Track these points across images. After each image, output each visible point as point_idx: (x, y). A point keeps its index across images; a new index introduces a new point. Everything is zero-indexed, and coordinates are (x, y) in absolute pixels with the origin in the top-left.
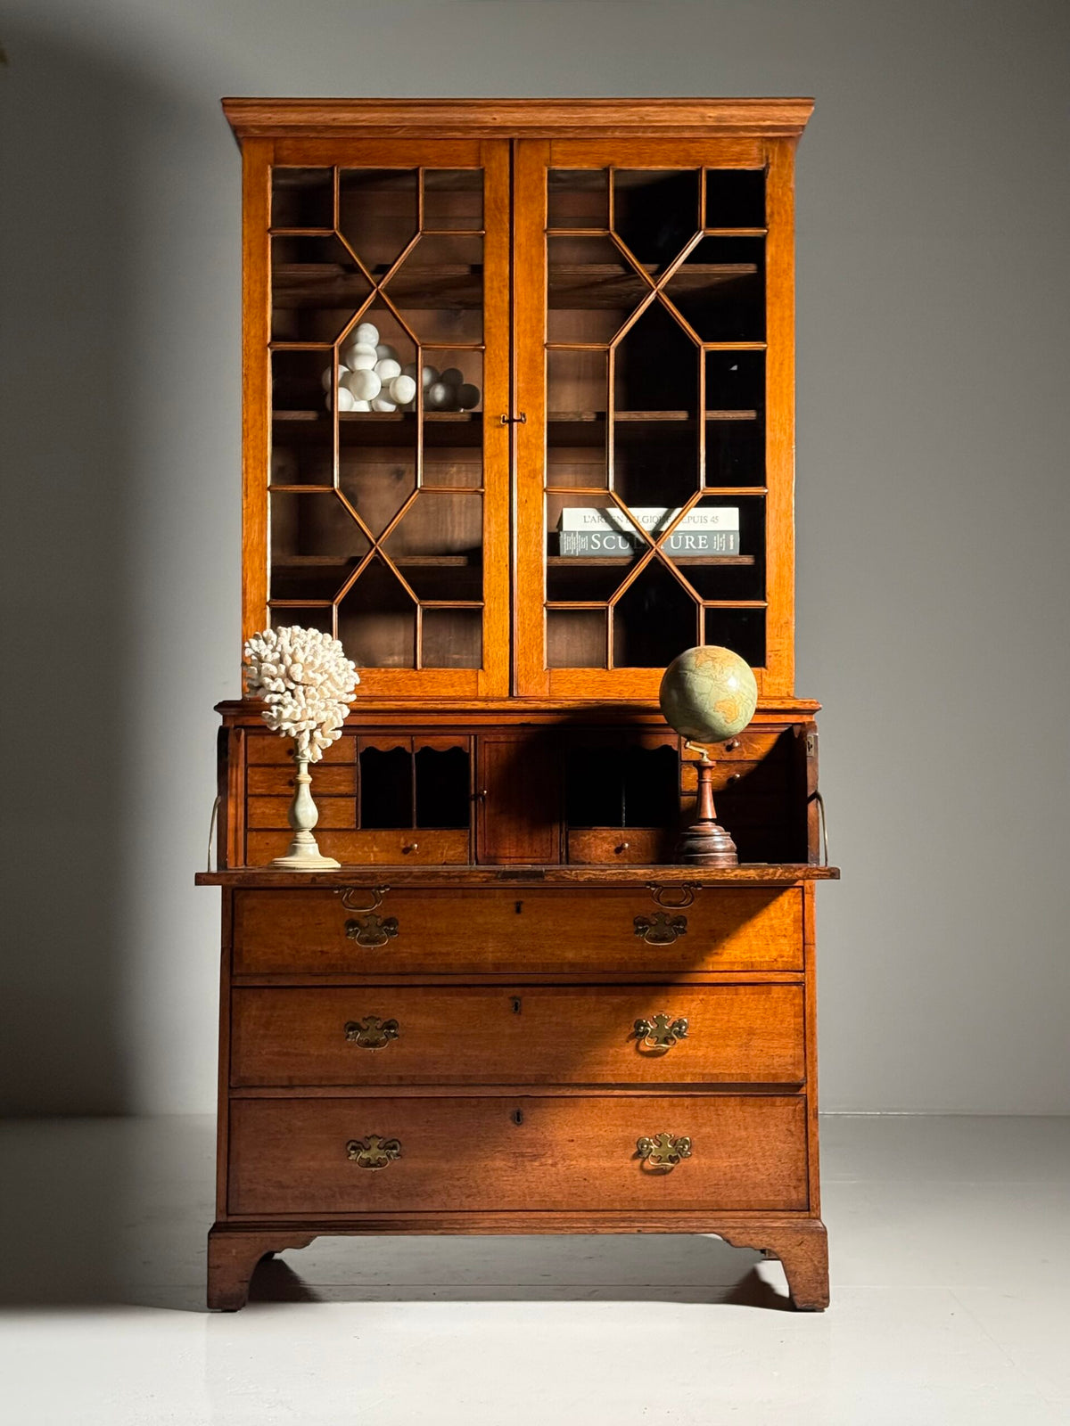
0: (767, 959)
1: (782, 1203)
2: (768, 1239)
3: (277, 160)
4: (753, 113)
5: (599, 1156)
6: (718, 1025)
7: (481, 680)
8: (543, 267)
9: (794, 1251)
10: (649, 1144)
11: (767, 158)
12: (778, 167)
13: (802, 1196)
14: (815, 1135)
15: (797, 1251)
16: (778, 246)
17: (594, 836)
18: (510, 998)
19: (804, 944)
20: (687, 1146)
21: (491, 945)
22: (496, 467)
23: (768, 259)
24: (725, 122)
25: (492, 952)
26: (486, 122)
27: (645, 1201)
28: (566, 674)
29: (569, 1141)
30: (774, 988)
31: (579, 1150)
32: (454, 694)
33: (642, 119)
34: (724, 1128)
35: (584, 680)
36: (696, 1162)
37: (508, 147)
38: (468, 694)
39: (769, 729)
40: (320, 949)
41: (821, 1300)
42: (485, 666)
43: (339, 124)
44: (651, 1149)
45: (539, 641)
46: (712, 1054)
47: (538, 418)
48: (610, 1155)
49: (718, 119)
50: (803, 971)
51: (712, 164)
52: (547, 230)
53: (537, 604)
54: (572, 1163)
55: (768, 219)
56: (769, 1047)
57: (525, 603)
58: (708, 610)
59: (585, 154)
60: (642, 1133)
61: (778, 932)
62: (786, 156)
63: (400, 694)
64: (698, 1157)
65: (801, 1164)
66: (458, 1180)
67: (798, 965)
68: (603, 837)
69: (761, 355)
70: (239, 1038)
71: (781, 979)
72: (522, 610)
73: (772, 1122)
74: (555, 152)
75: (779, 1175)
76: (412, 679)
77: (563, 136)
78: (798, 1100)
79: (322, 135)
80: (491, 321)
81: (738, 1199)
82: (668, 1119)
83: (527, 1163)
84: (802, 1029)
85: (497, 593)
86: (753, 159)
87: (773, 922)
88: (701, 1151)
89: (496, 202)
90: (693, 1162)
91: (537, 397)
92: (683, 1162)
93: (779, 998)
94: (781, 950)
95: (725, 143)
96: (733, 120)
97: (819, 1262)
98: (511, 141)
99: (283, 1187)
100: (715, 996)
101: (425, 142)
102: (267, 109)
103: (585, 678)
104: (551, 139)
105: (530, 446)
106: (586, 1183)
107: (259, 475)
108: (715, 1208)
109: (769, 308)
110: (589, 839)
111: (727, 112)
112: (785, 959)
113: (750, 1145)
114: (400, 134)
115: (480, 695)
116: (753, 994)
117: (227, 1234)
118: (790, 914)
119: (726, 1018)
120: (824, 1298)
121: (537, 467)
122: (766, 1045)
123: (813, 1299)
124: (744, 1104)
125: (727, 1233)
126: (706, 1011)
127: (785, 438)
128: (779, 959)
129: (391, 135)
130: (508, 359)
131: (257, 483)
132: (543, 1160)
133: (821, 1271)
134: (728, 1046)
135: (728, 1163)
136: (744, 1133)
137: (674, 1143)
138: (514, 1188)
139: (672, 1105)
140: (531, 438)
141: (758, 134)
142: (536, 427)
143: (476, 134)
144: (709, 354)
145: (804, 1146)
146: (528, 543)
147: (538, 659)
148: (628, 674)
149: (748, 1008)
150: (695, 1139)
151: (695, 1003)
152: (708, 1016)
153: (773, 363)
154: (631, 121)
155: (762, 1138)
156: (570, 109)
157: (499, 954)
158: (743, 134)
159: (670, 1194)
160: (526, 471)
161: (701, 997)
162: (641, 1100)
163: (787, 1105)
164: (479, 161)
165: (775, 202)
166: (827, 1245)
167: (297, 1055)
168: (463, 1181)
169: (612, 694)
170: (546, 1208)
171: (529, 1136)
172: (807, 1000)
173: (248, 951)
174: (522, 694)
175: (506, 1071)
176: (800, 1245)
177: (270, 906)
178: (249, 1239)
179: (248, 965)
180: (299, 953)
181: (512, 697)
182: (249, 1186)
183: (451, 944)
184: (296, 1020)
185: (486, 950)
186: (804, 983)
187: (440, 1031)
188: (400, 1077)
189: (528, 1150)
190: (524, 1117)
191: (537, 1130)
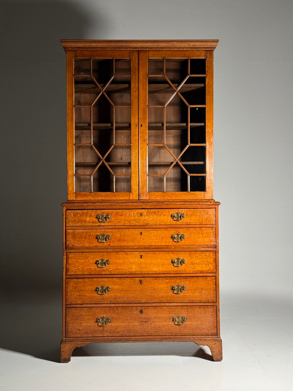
0: (206, 270)
1: (210, 333)
2: (206, 343)
3: (76, 56)
4: (202, 44)
5: (162, 321)
6: (194, 287)
7: (131, 195)
8: (147, 85)
9: (213, 346)
10: (175, 319)
11: (206, 55)
12: (209, 58)
13: (216, 331)
14: (219, 316)
15: (214, 346)
16: (209, 79)
18: (139, 280)
19: (216, 266)
20: (185, 319)
21: (134, 266)
22: (134, 139)
23: (206, 82)
24: (195, 46)
25: (134, 268)
26: (132, 46)
27: (174, 333)
28: (153, 193)
29: (155, 318)
30: (208, 277)
31: (157, 320)
32: (124, 199)
33: (173, 45)
34: (195, 314)
36: (188, 323)
37: (137, 53)
38: (128, 199)
40: (89, 268)
41: (220, 359)
42: (132, 191)
43: (92, 47)
44: (176, 320)
45: (146, 185)
46: (192, 295)
47: (145, 125)
48: (165, 321)
49: (193, 45)
50: (216, 273)
51: (191, 57)
52: (148, 75)
53: (145, 175)
54: (156, 323)
55: (206, 72)
56: (207, 293)
57: (142, 175)
58: (191, 177)
59: (158, 54)
60: (174, 316)
61: (209, 263)
62: (211, 55)
63: (110, 199)
64: (188, 322)
65: (215, 323)
67: (214, 271)
69: (205, 109)
70: (68, 292)
71: (210, 275)
72: (142, 177)
73: (208, 312)
74: (150, 54)
75: (209, 326)
76: (113, 195)
77: (152, 50)
78: (214, 307)
79: (87, 50)
80: (133, 99)
81: (199, 332)
82: (181, 312)
83: (144, 324)
84: (215, 288)
85: (135, 172)
86: (203, 56)
87: (208, 260)
88: (189, 320)
89: (134, 67)
90: (187, 323)
91: (145, 120)
92: (184, 323)
93: (209, 280)
94: (210, 268)
95: (195, 52)
96: (197, 45)
97: (220, 349)
98: (138, 51)
99: (80, 330)
100: (193, 280)
101: (115, 51)
102: (73, 43)
103: (158, 194)
104: (149, 51)
105: (144, 133)
106: (159, 329)
107: (72, 141)
108: (193, 335)
109: (206, 96)
111: (195, 44)
112: (211, 270)
113: (202, 318)
114: (109, 49)
115: (130, 199)
116: (202, 279)
117: (66, 343)
118: (212, 258)
119: (195, 285)
120: (221, 358)
121: (145, 138)
122: (206, 292)
123: (218, 358)
124: (200, 308)
125: (196, 341)
126: (190, 284)
127: (211, 131)
128: (209, 270)
129: (106, 50)
130: (137, 110)
131: (71, 143)
132: (148, 323)
133: (220, 351)
134: (196, 292)
135: (196, 323)
136: (200, 315)
137: (182, 318)
138: (140, 330)
139: (181, 308)
140: (144, 131)
141: (204, 49)
142: (145, 128)
143: (129, 49)
144: (191, 108)
145: (216, 319)
146: (143, 159)
147: (146, 189)
148: (169, 193)
149: (201, 283)
150: (188, 317)
151: (187, 281)
152: (191, 285)
153: (208, 111)
154: (170, 46)
155: (205, 317)
156: (154, 43)
157: (136, 269)
158: (200, 49)
159: (181, 331)
160: (142, 140)
161: (189, 280)
162: (173, 307)
163: (211, 308)
164: (130, 56)
165: (208, 67)
166: (222, 344)
167: (83, 296)
168: (127, 329)
169: (165, 199)
170: (149, 335)
171: (144, 316)
172: (217, 281)
173: (70, 269)
174: (142, 199)
175: (138, 300)
176: (215, 344)
177: (76, 257)
178: (71, 344)
179: (70, 272)
180: (83, 269)
181: (139, 200)
182: (71, 330)
183: (124, 266)
184: (83, 287)
185: (133, 268)
186: (216, 276)
187: (121, 289)
188: (110, 301)
189: (144, 320)
190: (143, 311)
191: (146, 315)
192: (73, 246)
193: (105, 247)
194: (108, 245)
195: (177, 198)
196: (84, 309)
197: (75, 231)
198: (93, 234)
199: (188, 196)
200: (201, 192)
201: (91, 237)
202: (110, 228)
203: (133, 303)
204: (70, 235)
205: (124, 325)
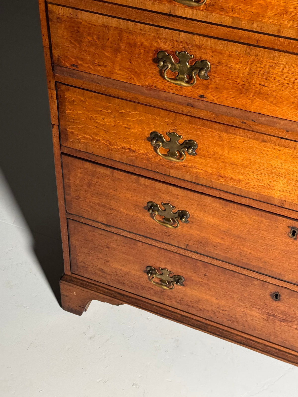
18: (289, 227)
25: (281, 191)
40: (129, 147)
66: (223, 310)
70: (69, 186)
99: (105, 273)
117: (71, 284)
138: (263, 329)
157: (287, 194)
167: (111, 209)
168: (226, 313)
170: (285, 346)
171: (282, 309)
173: (72, 133)
175: (274, 270)
177: (87, 103)
178: (83, 291)
179: (73, 142)
180: (112, 145)
182: (83, 264)
183: (243, 174)
184: (110, 188)
185: (276, 188)
187: (222, 229)
188: (187, 245)
189: (280, 315)
190: (281, 298)
191: (290, 307)
192: (75, 68)
193: (185, 99)
194: (196, 95)
196: (115, 237)
197: (79, 16)
198: (143, 40)
201: (136, 51)
202: (212, 35)
203: (257, 270)
204: (63, 25)
205: (218, 303)
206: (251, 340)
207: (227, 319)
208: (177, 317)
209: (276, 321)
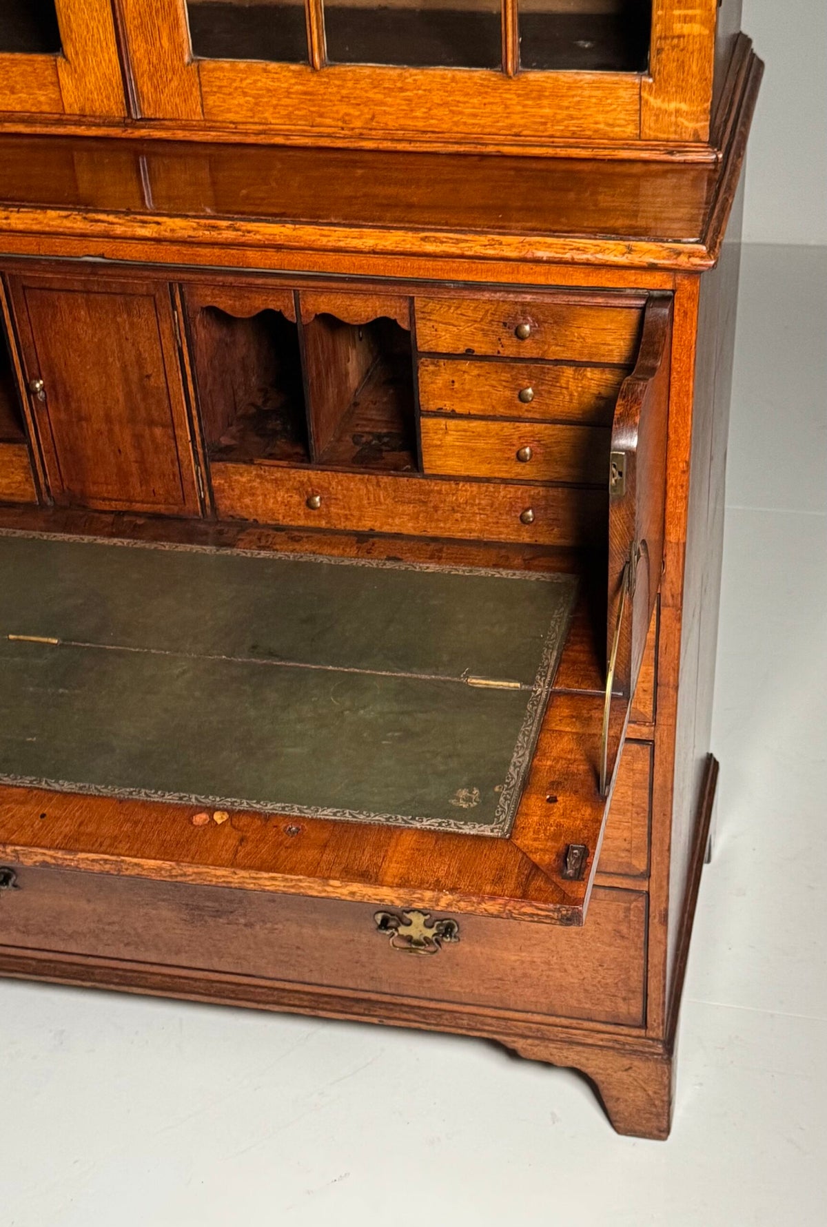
1: (603, 1013)
2: (577, 1058)
5: (315, 924)
7: (65, 77)
9: (617, 1076)
13: (636, 1009)
15: (622, 1076)
17: (258, 476)
19: (656, 684)
27: (390, 984)
28: (231, 75)
29: (269, 901)
31: (284, 913)
32: (18, 108)
35: (269, 90)
36: (468, 949)
38: (46, 108)
39: (600, 300)
42: (69, 49)
48: (333, 924)
50: (653, 723)
54: (276, 927)
64: (468, 945)
65: (636, 974)
66: (109, 924)
67: (642, 714)
68: (276, 480)
75: (599, 982)
78: (635, 896)
81: (533, 999)
84: (646, 806)
88: (475, 937)
90: (462, 948)
92: (447, 947)
97: (657, 1093)
103: (271, 85)
106: (299, 952)
108: (498, 1005)
110: (250, 481)
113: (554, 940)
115: (68, 110)
120: (663, 1128)
125: (513, 1042)
133: (659, 1103)
135: (517, 958)
138: (190, 943)
145: (642, 953)
147: (172, 40)
148: (357, 81)
159: (429, 981)
163: (614, 900)
168: (116, 928)
169: (328, 121)
170: (244, 972)
172: (657, 768)
174: (149, 113)
176: (626, 1070)
181: (128, 122)
186: (653, 741)
189: (208, 904)
195: (420, 124)
199: (507, 107)
200: (608, 77)
205: (94, 910)
206: (180, 977)
207: (123, 942)
208: (30, 965)
209: (206, 918)
